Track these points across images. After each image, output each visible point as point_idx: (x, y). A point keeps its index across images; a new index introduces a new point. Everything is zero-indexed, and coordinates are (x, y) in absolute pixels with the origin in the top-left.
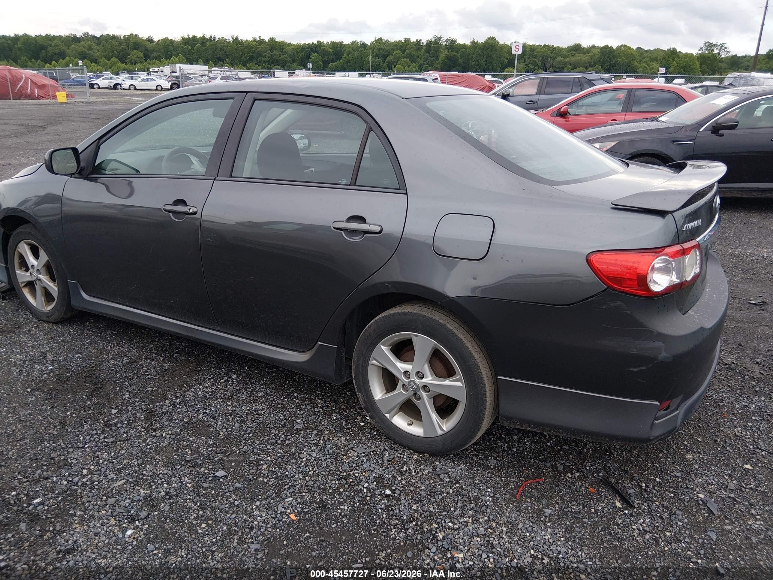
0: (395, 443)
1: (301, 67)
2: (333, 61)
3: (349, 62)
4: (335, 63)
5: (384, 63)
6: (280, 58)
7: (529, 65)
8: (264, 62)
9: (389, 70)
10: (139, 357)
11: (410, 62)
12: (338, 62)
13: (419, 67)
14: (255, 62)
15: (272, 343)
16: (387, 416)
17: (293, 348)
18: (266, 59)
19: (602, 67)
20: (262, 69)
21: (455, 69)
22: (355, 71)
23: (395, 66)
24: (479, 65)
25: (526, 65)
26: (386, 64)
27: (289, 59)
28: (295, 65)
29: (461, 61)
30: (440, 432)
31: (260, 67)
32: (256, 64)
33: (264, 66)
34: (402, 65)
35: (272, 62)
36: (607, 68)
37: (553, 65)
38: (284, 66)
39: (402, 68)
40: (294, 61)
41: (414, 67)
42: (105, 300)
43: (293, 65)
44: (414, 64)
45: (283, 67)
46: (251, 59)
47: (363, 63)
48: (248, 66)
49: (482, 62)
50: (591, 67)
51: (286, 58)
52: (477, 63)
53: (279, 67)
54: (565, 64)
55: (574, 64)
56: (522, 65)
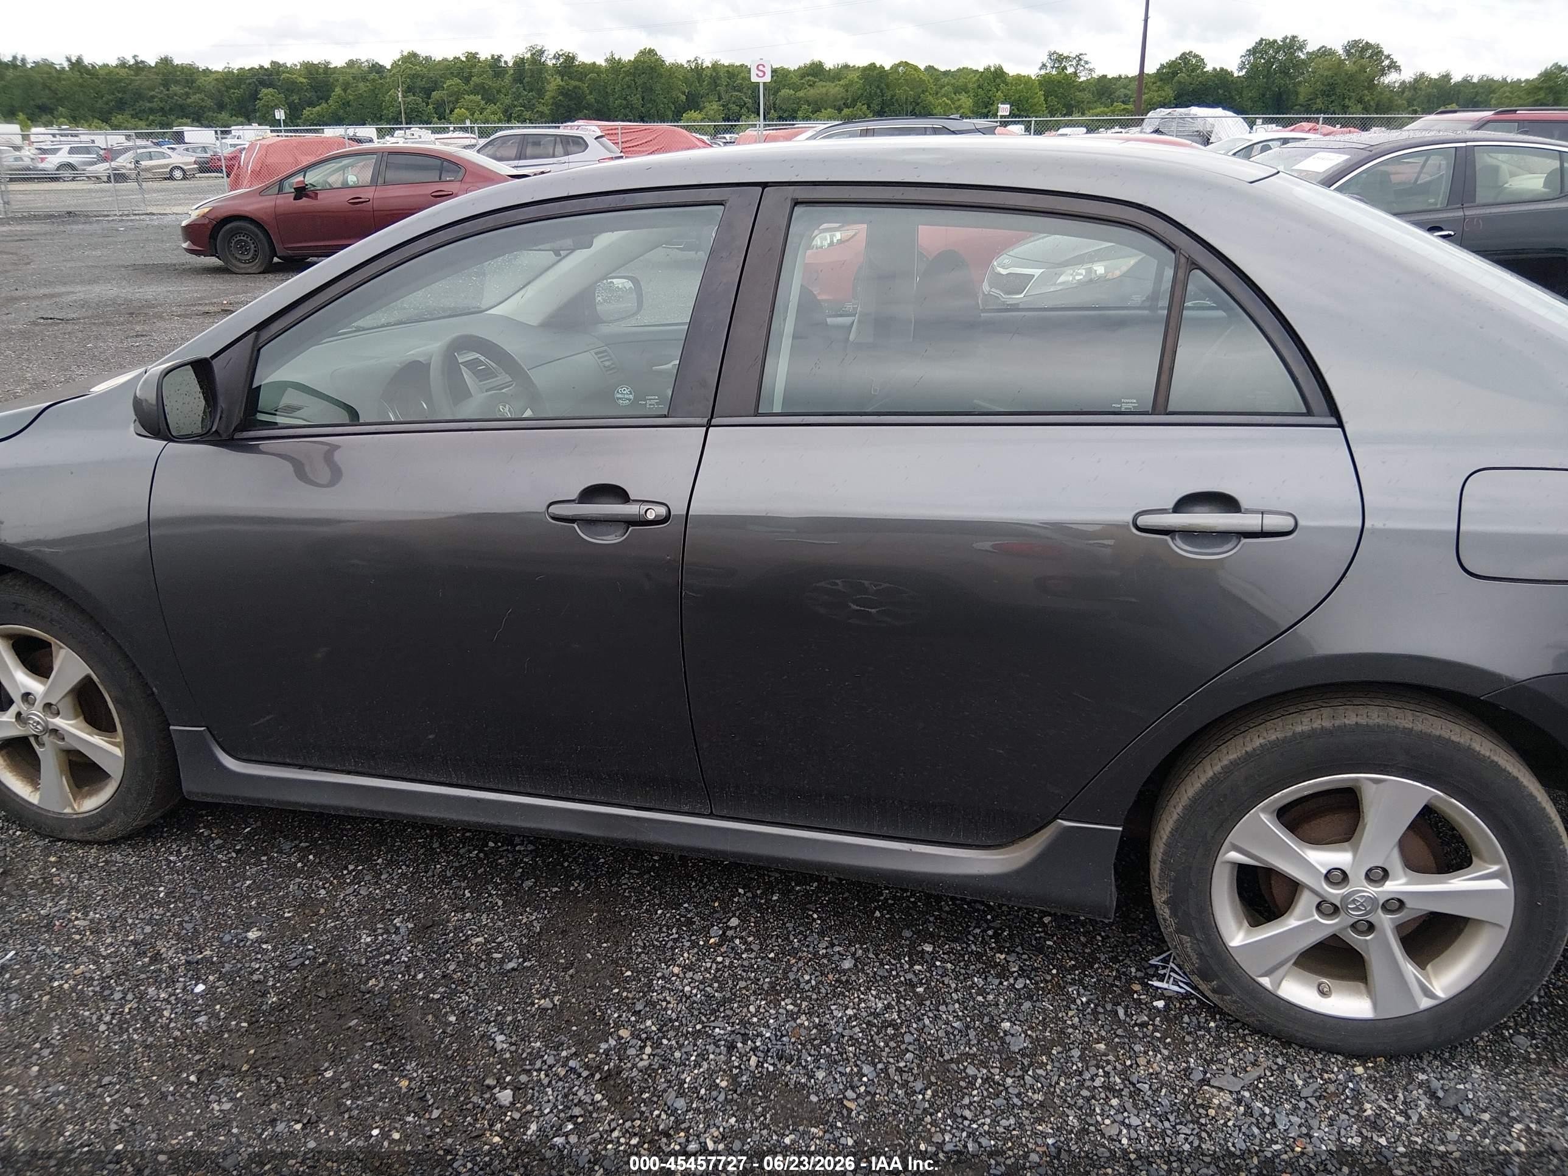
0: (1287, 1044)
1: (240, 119)
2: (312, 104)
3: (348, 104)
4: (318, 108)
5: (427, 104)
6: (189, 101)
7: (730, 106)
8: (152, 111)
9: (439, 119)
10: (433, 908)
11: (483, 102)
12: (324, 105)
13: (505, 112)
14: (128, 112)
15: (891, 833)
16: (1265, 981)
17: (962, 840)
18: (154, 105)
19: (869, 107)
20: (149, 126)
21: (581, 115)
22: (364, 124)
23: (452, 111)
24: (629, 106)
25: (723, 106)
26: (431, 107)
27: (209, 103)
28: (224, 116)
29: (591, 98)
30: (1425, 1003)
31: (142, 123)
32: (132, 116)
33: (153, 121)
34: (467, 109)
35: (171, 109)
36: (878, 108)
37: (774, 104)
38: (199, 119)
39: (468, 114)
40: (221, 107)
41: (493, 113)
42: (301, 767)
43: (220, 116)
44: (492, 107)
45: (198, 121)
46: (121, 106)
47: (380, 106)
48: (114, 121)
49: (636, 100)
50: (848, 107)
51: (203, 100)
52: (624, 102)
53: (189, 121)
54: (799, 101)
55: (816, 103)
56: (715, 107)
